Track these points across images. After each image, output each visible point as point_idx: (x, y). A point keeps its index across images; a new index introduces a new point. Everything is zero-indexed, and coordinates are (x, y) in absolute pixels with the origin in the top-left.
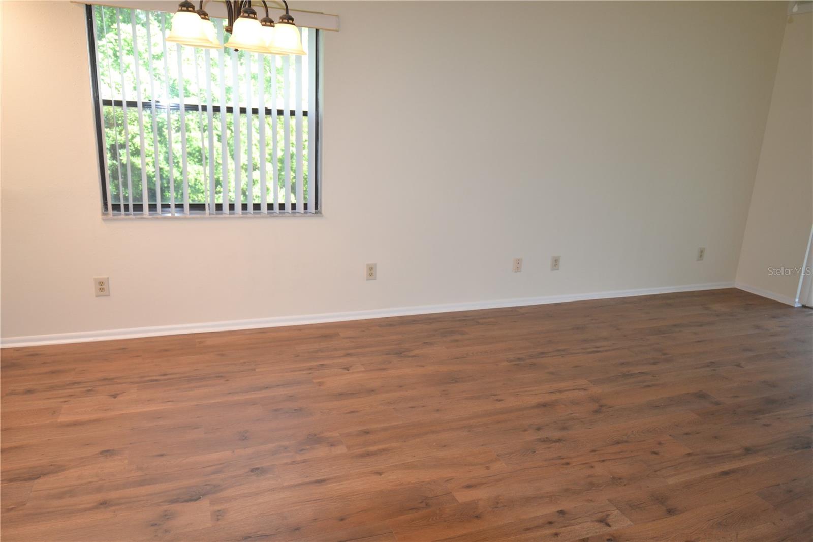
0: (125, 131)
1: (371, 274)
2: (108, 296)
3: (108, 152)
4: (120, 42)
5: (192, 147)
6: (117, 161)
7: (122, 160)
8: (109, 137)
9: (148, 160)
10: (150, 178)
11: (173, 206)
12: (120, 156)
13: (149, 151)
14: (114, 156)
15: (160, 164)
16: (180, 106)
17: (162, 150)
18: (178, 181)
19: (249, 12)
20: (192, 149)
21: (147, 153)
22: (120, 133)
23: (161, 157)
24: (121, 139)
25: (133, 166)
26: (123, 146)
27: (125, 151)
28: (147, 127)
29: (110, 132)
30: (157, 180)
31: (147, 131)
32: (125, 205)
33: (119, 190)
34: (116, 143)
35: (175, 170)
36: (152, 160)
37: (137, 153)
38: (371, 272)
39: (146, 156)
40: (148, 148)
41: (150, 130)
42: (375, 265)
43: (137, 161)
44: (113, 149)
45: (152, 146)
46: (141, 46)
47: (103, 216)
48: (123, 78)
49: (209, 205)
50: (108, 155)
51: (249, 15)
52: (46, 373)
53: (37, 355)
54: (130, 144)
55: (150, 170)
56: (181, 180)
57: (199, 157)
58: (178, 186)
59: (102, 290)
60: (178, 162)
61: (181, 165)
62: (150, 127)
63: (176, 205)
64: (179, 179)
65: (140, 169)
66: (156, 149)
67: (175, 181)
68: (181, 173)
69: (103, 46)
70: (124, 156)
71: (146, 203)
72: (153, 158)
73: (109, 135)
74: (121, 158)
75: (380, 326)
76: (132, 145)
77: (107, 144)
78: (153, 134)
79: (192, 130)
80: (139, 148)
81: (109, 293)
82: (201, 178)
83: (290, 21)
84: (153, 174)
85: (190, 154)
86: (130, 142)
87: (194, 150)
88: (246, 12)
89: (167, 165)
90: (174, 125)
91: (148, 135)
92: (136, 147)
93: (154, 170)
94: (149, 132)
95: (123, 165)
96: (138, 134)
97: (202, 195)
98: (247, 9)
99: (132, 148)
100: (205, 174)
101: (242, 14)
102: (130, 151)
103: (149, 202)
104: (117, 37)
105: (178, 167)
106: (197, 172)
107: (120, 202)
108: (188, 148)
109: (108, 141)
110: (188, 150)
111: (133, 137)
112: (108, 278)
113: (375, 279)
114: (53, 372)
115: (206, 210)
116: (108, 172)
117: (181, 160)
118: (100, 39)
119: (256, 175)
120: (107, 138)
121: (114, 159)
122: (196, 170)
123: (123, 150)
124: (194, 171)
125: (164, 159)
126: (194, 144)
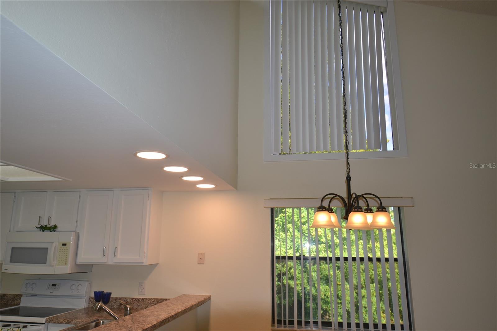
0: (287, 265)
3: (277, 277)
4: (286, 218)
5: (322, 274)
6: (281, 283)
7: (284, 282)
9: (298, 282)
10: (298, 293)
11: (311, 323)
12: (283, 280)
13: (299, 277)
14: (280, 279)
15: (305, 285)
16: (317, 258)
17: (305, 276)
18: (314, 295)
19: (358, 209)
20: (322, 276)
21: (297, 278)
22: (283, 266)
23: (305, 281)
24: (284, 270)
25: (289, 286)
26: (284, 274)
27: (286, 277)
29: (278, 266)
30: (302, 295)
32: (284, 320)
33: (281, 301)
34: (281, 272)
35: (313, 289)
36: (300, 283)
37: (292, 278)
39: (297, 280)
40: (299, 276)
41: (299, 264)
43: (292, 283)
44: (279, 276)
45: (300, 274)
46: (296, 217)
47: (272, 328)
48: (286, 235)
49: (334, 322)
50: (276, 279)
51: (358, 210)
54: (288, 272)
55: (299, 288)
56: (316, 295)
57: (327, 280)
58: (315, 298)
60: (314, 284)
61: (316, 285)
63: (313, 322)
64: (315, 294)
65: (293, 288)
66: (302, 275)
67: (313, 295)
68: (316, 291)
69: (277, 220)
70: (285, 280)
71: (296, 319)
72: (300, 281)
73: (278, 268)
74: (284, 281)
76: (289, 274)
77: (276, 272)
78: (301, 267)
80: (293, 275)
82: (328, 294)
83: (384, 210)
84: (300, 291)
85: (321, 279)
86: (288, 271)
87: (324, 276)
88: (355, 208)
89: (309, 285)
92: (292, 274)
93: (300, 289)
94: (299, 266)
95: (284, 286)
96: (293, 267)
98: (356, 206)
99: (289, 275)
100: (331, 291)
101: (353, 210)
102: (288, 277)
103: (298, 319)
104: (284, 215)
105: (314, 286)
106: (326, 290)
107: (281, 318)
108: (320, 275)
109: (277, 271)
110: (320, 276)
111: (290, 269)
115: (332, 326)
116: (276, 289)
117: (316, 283)
118: (277, 217)
120: (276, 269)
121: (279, 282)
122: (325, 288)
123: (284, 276)
124: (324, 289)
125: (307, 282)
126: (324, 272)
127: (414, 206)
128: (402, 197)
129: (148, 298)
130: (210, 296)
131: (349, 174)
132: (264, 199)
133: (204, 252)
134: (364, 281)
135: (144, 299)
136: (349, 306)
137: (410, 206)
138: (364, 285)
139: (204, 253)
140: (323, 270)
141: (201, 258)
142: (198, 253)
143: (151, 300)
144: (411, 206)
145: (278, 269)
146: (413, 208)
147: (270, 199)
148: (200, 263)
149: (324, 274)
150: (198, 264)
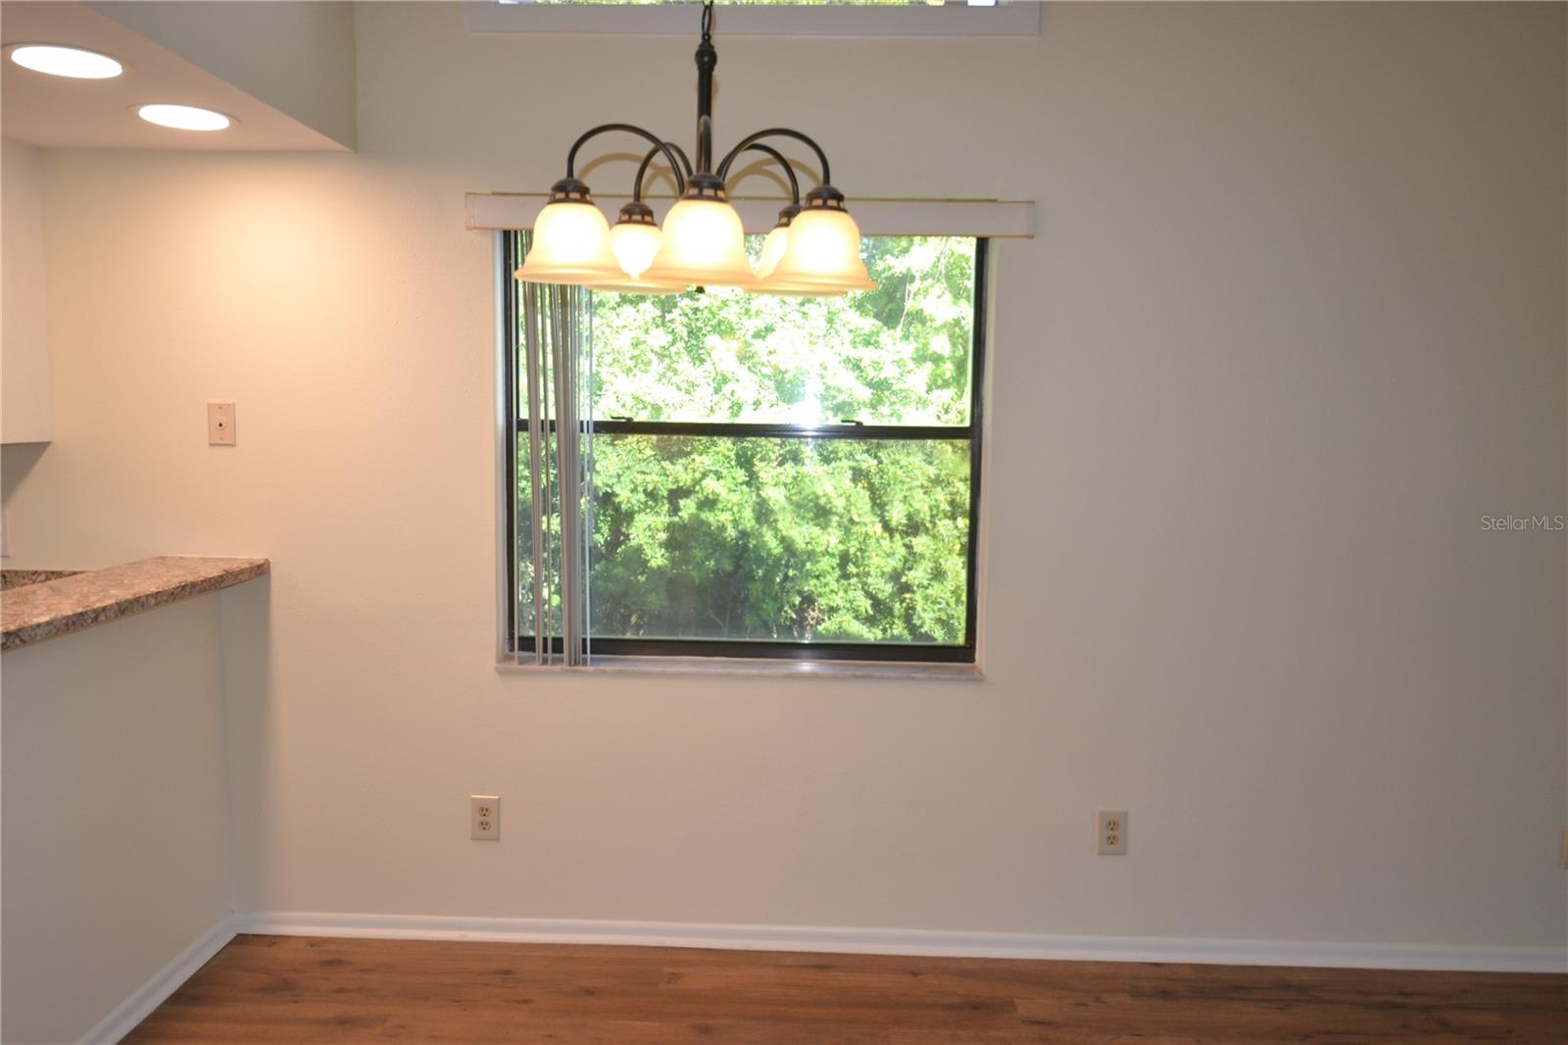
1: (1112, 840)
2: (497, 839)
3: (665, 501)
8: (668, 476)
20: (802, 497)
24: (685, 479)
28: (729, 457)
31: (728, 465)
36: (731, 518)
38: (1113, 833)
42: (1126, 814)
47: (499, 665)
52: (326, 1022)
53: (340, 962)
54: (698, 488)
59: (484, 825)
62: (733, 457)
66: (740, 496)
73: (668, 473)
75: (1135, 992)
76: (701, 491)
79: (806, 461)
81: (499, 832)
85: (798, 506)
86: (698, 484)
87: (806, 498)
90: (774, 452)
91: (730, 472)
92: (707, 493)
94: (732, 467)
97: (815, 581)
99: (701, 495)
106: (808, 540)
108: (796, 494)
110: (797, 498)
112: (499, 799)
113: (1124, 854)
114: (342, 1022)
119: (920, 543)
122: (807, 535)
123: (685, 499)
124: (804, 537)
125: (752, 515)
126: (809, 487)
127: (1031, 237)
128: (994, 201)
129: (23, 572)
130: (267, 562)
131: (710, 37)
132: (467, 194)
133: (230, 401)
134: (931, 511)
135: (6, 574)
136: (877, 584)
137: (1020, 234)
138: (931, 522)
139: (234, 404)
140: (807, 480)
141: (221, 425)
142: (209, 405)
143: (34, 578)
144: (1025, 233)
145: (671, 478)
146: (1031, 241)
147: (494, 194)
148: (221, 442)
149: (807, 491)
150: (211, 445)
